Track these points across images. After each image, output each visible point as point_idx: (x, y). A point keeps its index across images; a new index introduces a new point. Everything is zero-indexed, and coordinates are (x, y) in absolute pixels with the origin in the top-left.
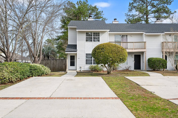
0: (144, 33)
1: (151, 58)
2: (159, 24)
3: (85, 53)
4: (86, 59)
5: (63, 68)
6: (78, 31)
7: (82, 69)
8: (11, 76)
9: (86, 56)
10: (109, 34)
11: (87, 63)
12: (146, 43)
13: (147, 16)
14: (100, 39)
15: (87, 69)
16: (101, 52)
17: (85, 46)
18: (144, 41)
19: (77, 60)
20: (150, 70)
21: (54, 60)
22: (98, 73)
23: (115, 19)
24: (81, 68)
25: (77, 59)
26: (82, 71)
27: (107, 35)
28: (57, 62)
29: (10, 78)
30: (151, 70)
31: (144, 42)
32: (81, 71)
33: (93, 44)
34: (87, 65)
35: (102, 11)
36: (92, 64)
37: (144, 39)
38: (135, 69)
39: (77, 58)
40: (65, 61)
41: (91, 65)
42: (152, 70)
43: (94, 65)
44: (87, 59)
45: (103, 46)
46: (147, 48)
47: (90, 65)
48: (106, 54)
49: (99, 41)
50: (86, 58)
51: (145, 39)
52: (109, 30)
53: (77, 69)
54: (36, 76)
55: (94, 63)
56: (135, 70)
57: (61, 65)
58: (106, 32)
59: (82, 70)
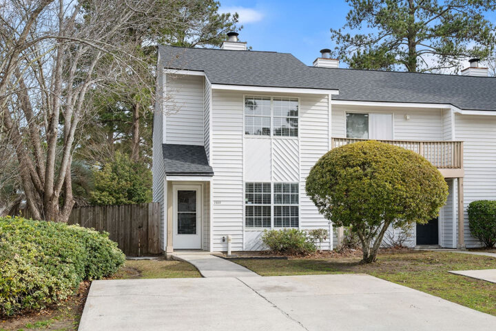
0: (454, 109)
1: (481, 202)
2: (483, 80)
3: (241, 183)
4: (245, 205)
5: (135, 242)
6: (215, 91)
7: (230, 245)
8: (54, 279)
9: (244, 193)
10: (333, 106)
11: (249, 222)
12: (464, 147)
13: (412, 45)
14: (300, 127)
15: (252, 245)
16: (360, 179)
17: (240, 154)
18: (454, 140)
19: (212, 207)
20: (475, 246)
21: (97, 209)
22: (305, 258)
23: (324, 51)
24: (228, 240)
25: (212, 203)
26: (230, 253)
27: (326, 112)
28: (109, 215)
29: (53, 285)
30: (477, 245)
31: (451, 142)
32: (226, 252)
33: (273, 146)
34: (251, 229)
35: (237, 16)
36: (269, 225)
37: (454, 132)
38: (418, 243)
39: (212, 199)
40: (141, 212)
41: (268, 229)
42: (484, 245)
43: (277, 229)
44: (250, 204)
45: (365, 153)
46: (465, 164)
47: (262, 229)
48: (384, 187)
49: (297, 135)
50: (245, 200)
51: (456, 132)
52: (336, 93)
53: (212, 246)
54: (98, 279)
55: (278, 222)
56: (419, 247)
57: (125, 228)
58: (323, 100)
59: (232, 248)
